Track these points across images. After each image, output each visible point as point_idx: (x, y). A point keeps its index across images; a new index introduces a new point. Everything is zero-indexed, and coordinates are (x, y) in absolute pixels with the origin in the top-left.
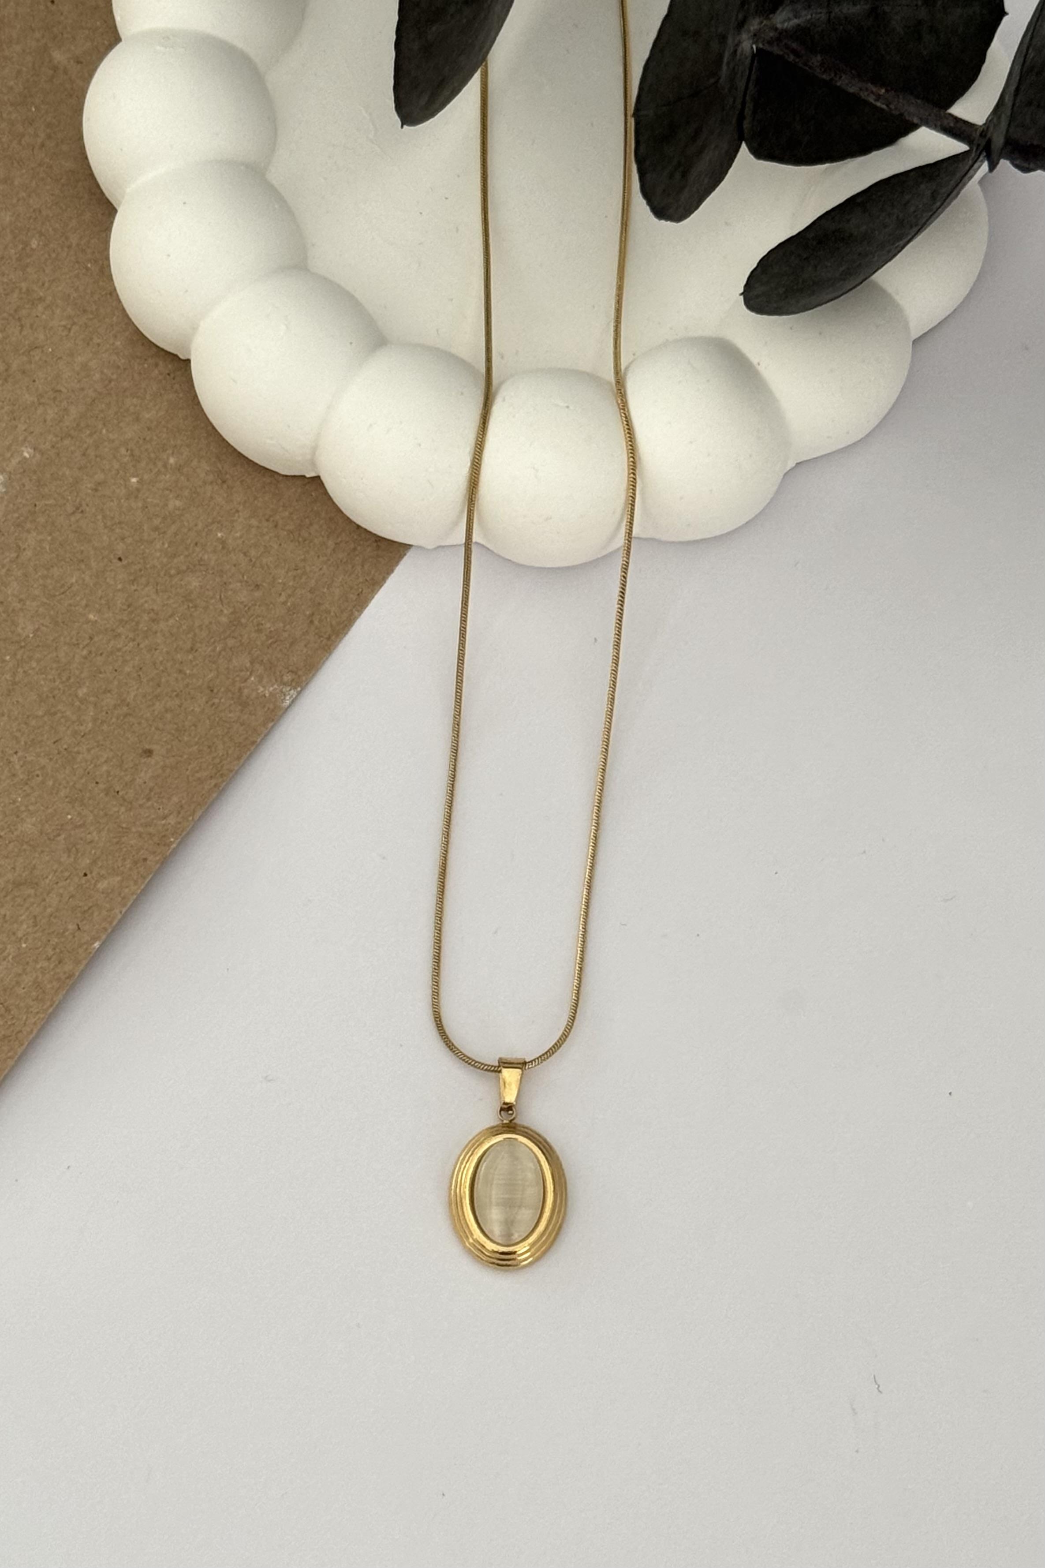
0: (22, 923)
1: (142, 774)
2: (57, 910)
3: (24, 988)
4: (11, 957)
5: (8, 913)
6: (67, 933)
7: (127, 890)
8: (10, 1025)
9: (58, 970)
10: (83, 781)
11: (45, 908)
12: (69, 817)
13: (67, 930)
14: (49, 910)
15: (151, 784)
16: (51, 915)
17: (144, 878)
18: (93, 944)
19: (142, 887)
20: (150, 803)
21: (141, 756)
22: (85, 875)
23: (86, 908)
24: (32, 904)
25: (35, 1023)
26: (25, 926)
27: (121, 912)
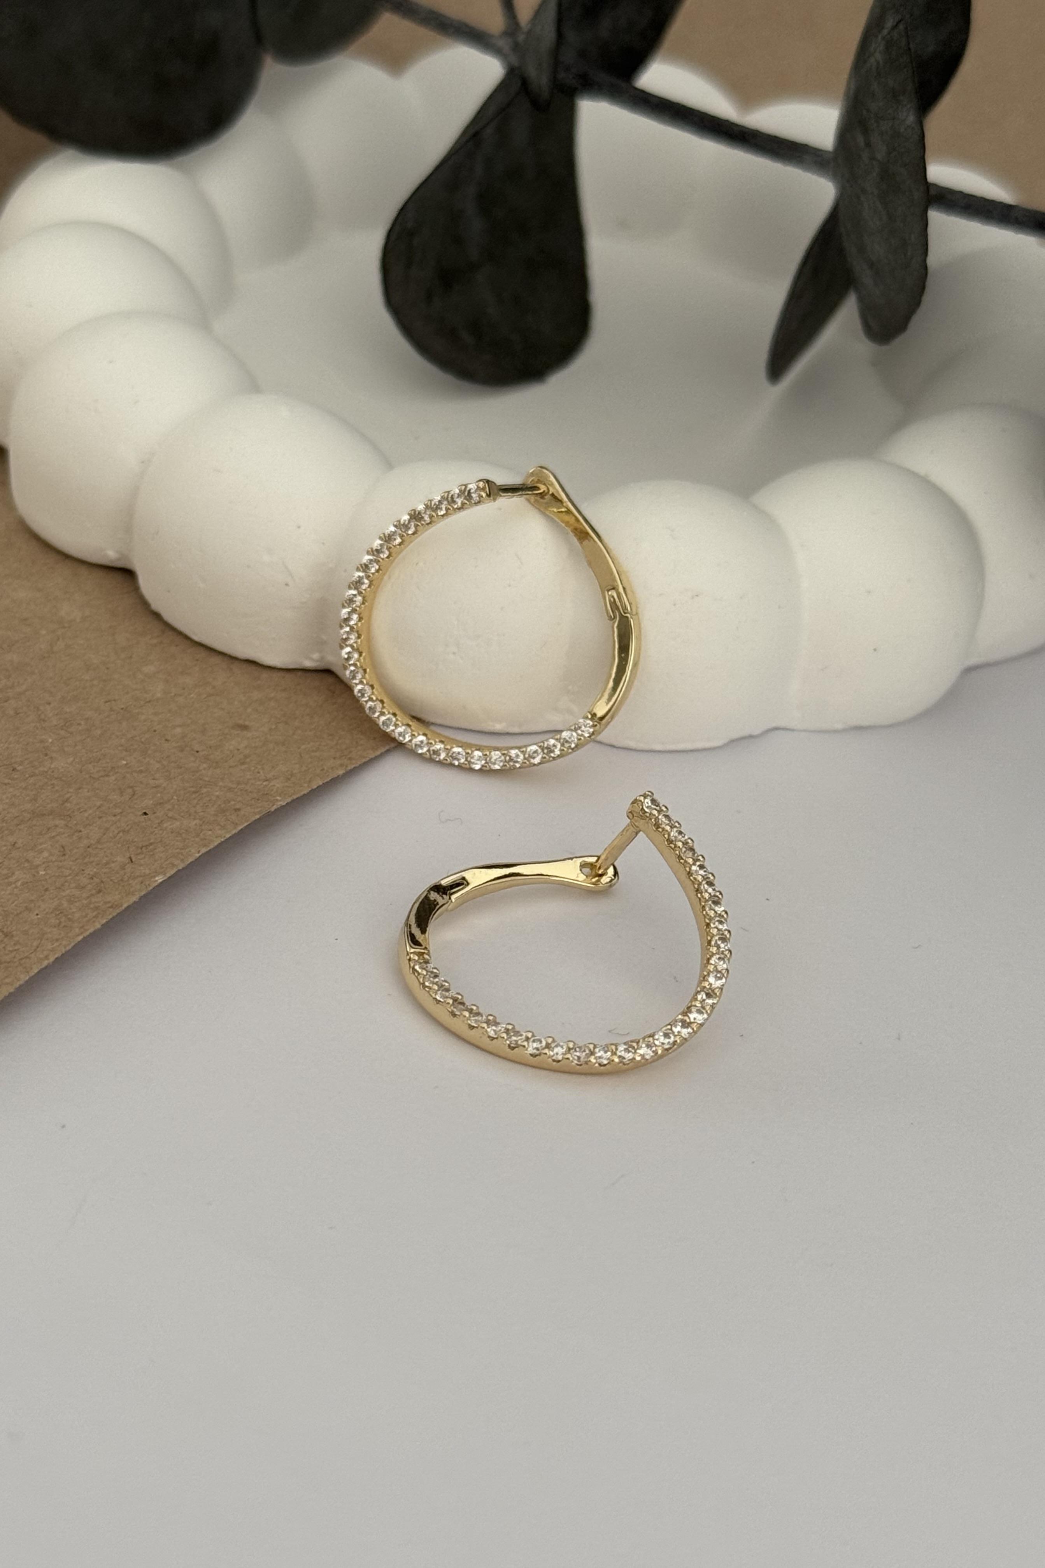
0: (41, 852)
1: (233, 742)
2: (98, 842)
3: (37, 915)
4: (19, 884)
5: (20, 841)
6: (113, 865)
7: (210, 832)
8: (11, 951)
9: (93, 900)
10: (147, 736)
11: (80, 838)
12: (124, 762)
13: (113, 862)
14: (86, 842)
15: (247, 752)
16: (89, 847)
17: (236, 825)
18: (155, 877)
19: (234, 832)
20: (243, 767)
21: (233, 728)
22: (145, 814)
23: (145, 844)
24: (59, 834)
25: (53, 950)
26: (46, 854)
27: (199, 852)
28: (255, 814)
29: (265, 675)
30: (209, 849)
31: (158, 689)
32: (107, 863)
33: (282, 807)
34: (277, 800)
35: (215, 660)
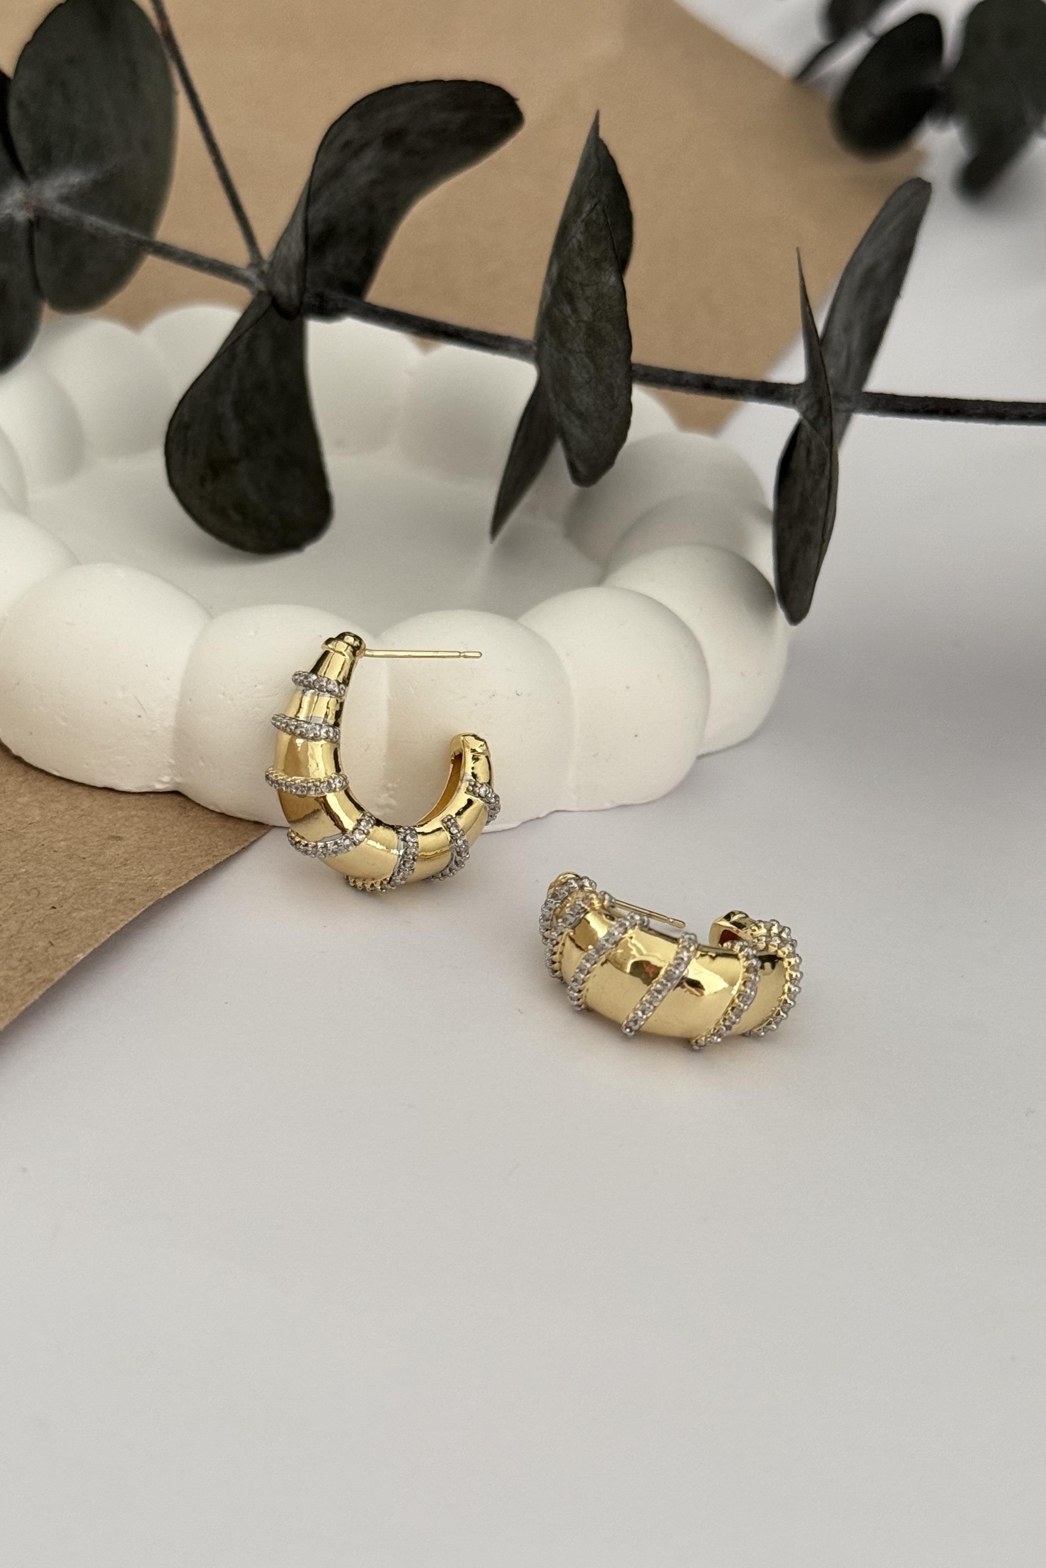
1: (112, 850)
2: (19, 932)
6: (37, 949)
7: (114, 918)
9: (26, 977)
10: (36, 849)
12: (24, 870)
13: (36, 947)
15: (126, 856)
16: (12, 936)
17: (135, 911)
18: (76, 955)
19: (135, 916)
20: (126, 867)
21: (108, 839)
22: (54, 908)
23: (60, 931)
27: (109, 933)
28: (149, 901)
29: (123, 798)
30: (116, 930)
31: (35, 814)
32: (31, 948)
33: (169, 895)
34: (164, 890)
35: (78, 790)
